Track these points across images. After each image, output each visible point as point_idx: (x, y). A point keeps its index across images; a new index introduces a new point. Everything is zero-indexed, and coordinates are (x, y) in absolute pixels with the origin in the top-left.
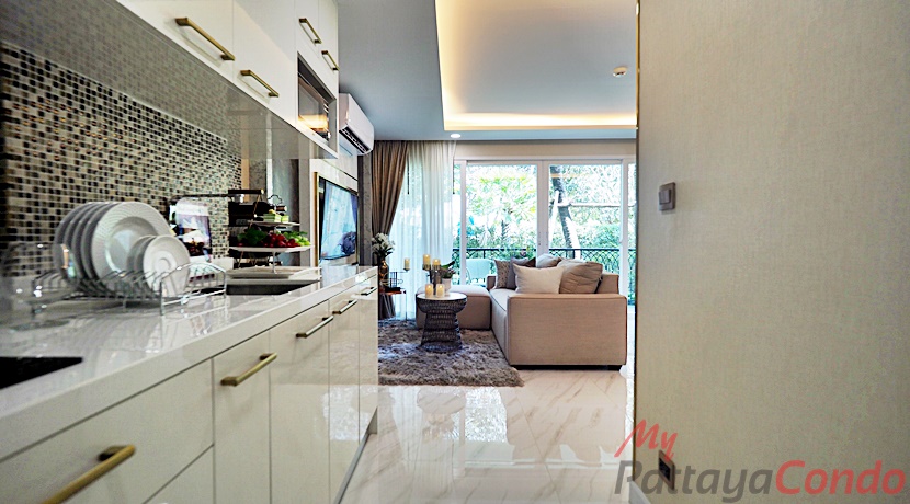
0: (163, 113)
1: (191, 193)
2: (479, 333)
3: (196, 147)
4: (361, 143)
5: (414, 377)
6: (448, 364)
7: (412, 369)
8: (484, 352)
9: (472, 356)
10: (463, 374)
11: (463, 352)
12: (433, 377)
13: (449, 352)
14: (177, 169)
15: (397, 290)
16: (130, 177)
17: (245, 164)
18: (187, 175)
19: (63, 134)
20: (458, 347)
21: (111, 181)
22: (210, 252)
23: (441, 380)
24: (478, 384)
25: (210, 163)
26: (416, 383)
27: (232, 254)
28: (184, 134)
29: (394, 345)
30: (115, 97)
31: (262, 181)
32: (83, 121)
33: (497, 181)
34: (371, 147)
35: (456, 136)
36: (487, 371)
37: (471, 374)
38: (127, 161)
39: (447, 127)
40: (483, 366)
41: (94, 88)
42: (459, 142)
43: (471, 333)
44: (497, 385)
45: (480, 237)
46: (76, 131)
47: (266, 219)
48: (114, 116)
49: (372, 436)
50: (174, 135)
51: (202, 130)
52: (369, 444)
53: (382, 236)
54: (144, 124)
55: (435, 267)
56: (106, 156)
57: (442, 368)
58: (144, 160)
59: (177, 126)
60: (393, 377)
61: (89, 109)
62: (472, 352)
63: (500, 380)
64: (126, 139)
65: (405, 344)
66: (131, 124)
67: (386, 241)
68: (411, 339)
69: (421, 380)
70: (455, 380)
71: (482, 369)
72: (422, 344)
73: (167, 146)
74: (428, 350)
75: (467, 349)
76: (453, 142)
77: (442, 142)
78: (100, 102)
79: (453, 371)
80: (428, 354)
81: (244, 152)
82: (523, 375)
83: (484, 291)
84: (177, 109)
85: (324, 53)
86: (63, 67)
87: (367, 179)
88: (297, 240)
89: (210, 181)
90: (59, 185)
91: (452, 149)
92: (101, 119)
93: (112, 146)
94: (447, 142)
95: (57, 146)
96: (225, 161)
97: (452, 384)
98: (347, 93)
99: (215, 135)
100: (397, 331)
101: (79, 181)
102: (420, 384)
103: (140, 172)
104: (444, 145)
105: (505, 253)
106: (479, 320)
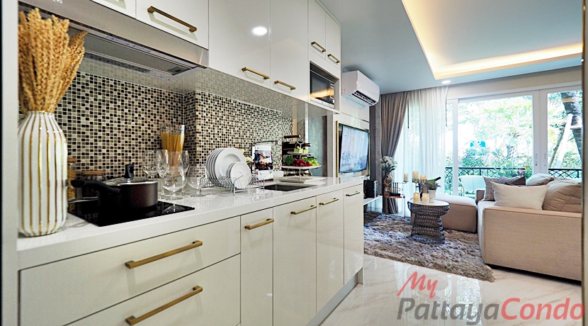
0: (251, 105)
1: (263, 140)
2: (465, 234)
3: (266, 117)
4: (369, 99)
5: (399, 256)
6: (427, 253)
7: (399, 250)
8: (463, 249)
9: (451, 250)
10: (439, 262)
11: (444, 246)
12: (413, 259)
13: (432, 244)
14: (257, 129)
15: (398, 195)
16: (237, 136)
17: (295, 122)
18: (262, 132)
19: (214, 121)
20: (441, 242)
21: (230, 138)
22: (272, 168)
23: (419, 262)
24: (449, 271)
25: (272, 125)
26: (399, 260)
27: (283, 169)
28: (260, 113)
29: (390, 232)
30: (232, 102)
31: (303, 130)
32: (220, 114)
33: (501, 111)
34: (377, 100)
35: (445, 83)
36: (461, 264)
37: (446, 263)
38: (236, 129)
39: (437, 77)
40: (459, 260)
41: (224, 100)
42: (450, 86)
43: (457, 233)
44: (467, 276)
45: (484, 158)
46: (218, 119)
47: (295, 152)
48: (231, 110)
49: (359, 285)
50: (256, 114)
51: (269, 109)
52: (355, 289)
53: (387, 158)
54: (243, 111)
55: (422, 181)
56: (228, 128)
57: (422, 254)
58: (243, 127)
59: (257, 109)
60: (384, 253)
61: (222, 109)
62: (452, 247)
63: (471, 272)
64: (236, 119)
65: (399, 233)
66: (238, 113)
67: (390, 162)
68: (405, 230)
69: (404, 259)
70: (431, 265)
71: (457, 261)
72: (412, 235)
73: (253, 120)
74: (415, 240)
75: (449, 245)
76: (445, 86)
77: (435, 88)
78: (226, 105)
79: (430, 258)
80: (414, 242)
81: (294, 116)
82: (495, 273)
83: (473, 202)
84: (257, 102)
85: (329, 56)
86: (214, 95)
87: (378, 121)
88: (310, 162)
89: (272, 133)
90: (212, 142)
91: (444, 92)
92: (227, 113)
93: (230, 123)
94: (440, 87)
95: (212, 126)
96: (280, 122)
97: (427, 267)
98: (356, 70)
99: (275, 111)
100: (396, 224)
101: (219, 139)
102: (402, 261)
103: (241, 133)
104: (438, 90)
105: (502, 171)
106: (465, 224)
